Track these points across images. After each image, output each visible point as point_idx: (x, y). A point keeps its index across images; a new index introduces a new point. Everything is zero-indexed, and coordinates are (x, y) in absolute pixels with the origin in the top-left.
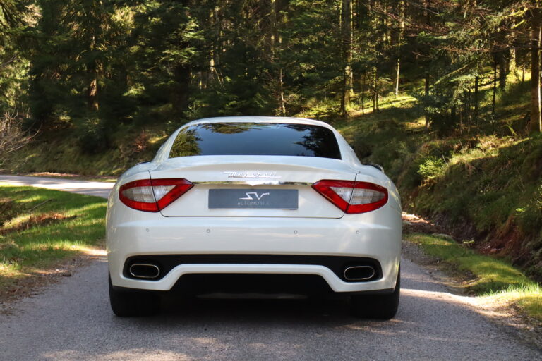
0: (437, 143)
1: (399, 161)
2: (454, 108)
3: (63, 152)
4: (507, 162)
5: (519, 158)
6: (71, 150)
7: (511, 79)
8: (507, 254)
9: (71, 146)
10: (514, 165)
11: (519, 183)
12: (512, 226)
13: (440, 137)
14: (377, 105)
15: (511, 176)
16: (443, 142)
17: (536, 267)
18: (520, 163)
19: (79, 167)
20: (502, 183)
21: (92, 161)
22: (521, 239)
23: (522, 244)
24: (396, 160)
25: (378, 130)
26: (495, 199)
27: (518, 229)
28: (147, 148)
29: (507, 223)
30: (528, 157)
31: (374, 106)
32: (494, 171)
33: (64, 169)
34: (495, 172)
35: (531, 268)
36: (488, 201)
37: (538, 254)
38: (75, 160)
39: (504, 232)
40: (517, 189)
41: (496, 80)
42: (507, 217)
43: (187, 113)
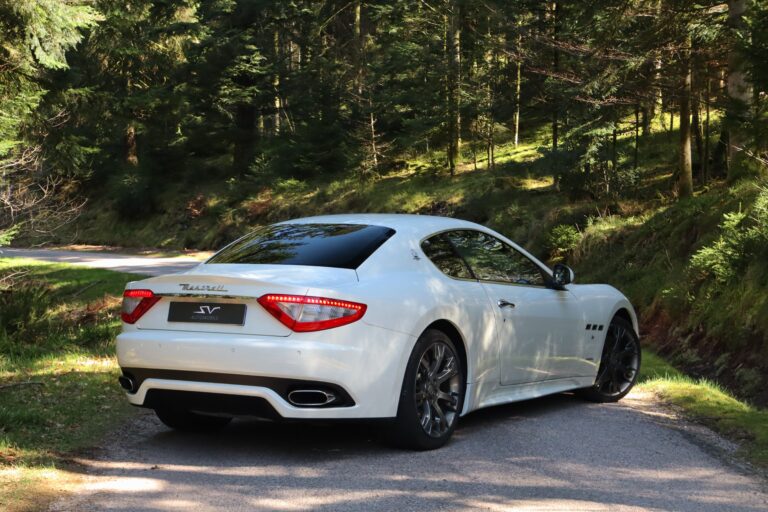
0: (568, 209)
1: (523, 229)
2: (587, 166)
3: (95, 218)
4: (651, 234)
5: (666, 230)
6: (107, 215)
7: (656, 126)
8: (653, 341)
9: (106, 210)
10: (660, 238)
11: (666, 260)
12: (659, 309)
13: (572, 201)
14: (493, 158)
15: (658, 250)
16: (576, 207)
17: (684, 355)
18: (668, 235)
19: (117, 237)
20: (647, 259)
21: (133, 229)
22: (669, 325)
23: (670, 331)
24: (518, 228)
25: (496, 190)
26: (639, 278)
27: (665, 312)
28: (203, 213)
29: (653, 306)
30: (676, 229)
31: (488, 159)
32: (637, 244)
33: (97, 240)
34: (639, 245)
35: (679, 356)
36: (631, 280)
37: (686, 341)
38: (112, 227)
39: (649, 316)
40: (664, 267)
41: (637, 125)
42: (652, 299)
43: (255, 169)
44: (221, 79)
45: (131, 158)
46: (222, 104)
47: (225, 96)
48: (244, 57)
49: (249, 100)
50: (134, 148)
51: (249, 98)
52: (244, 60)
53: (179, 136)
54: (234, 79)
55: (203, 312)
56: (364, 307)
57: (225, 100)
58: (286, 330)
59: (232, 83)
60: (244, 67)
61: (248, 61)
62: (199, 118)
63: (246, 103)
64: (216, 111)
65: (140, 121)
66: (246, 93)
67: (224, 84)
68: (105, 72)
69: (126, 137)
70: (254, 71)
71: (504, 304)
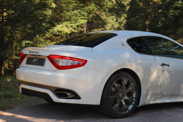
43: (178, 33)
44: (170, 8)
45: (147, 30)
46: (170, 15)
47: (171, 13)
48: (176, 2)
49: (177, 14)
50: (148, 27)
51: (177, 13)
52: (176, 3)
53: (160, 24)
54: (173, 8)
55: (34, 61)
56: (86, 61)
57: (171, 14)
58: (55, 69)
59: (173, 9)
60: (176, 5)
61: (177, 3)
62: (164, 19)
63: (176, 15)
64: (168, 17)
65: (149, 20)
66: (177, 12)
67: (170, 10)
68: (141, 7)
69: (146, 25)
70: (179, 6)
71: (163, 65)
